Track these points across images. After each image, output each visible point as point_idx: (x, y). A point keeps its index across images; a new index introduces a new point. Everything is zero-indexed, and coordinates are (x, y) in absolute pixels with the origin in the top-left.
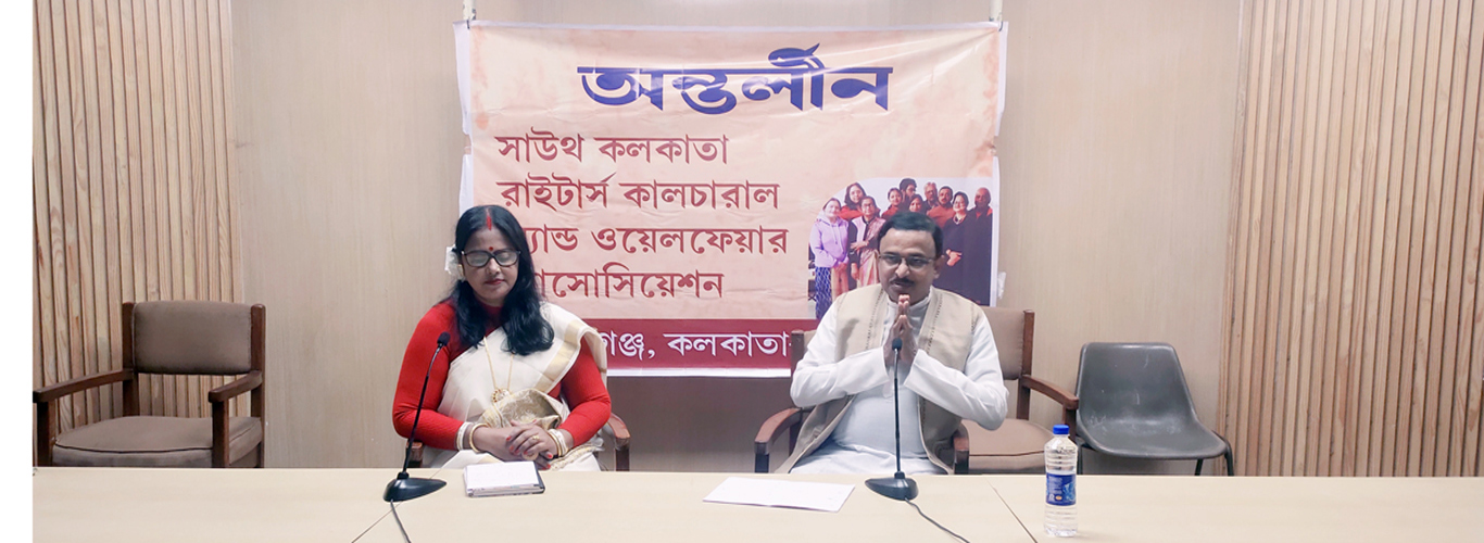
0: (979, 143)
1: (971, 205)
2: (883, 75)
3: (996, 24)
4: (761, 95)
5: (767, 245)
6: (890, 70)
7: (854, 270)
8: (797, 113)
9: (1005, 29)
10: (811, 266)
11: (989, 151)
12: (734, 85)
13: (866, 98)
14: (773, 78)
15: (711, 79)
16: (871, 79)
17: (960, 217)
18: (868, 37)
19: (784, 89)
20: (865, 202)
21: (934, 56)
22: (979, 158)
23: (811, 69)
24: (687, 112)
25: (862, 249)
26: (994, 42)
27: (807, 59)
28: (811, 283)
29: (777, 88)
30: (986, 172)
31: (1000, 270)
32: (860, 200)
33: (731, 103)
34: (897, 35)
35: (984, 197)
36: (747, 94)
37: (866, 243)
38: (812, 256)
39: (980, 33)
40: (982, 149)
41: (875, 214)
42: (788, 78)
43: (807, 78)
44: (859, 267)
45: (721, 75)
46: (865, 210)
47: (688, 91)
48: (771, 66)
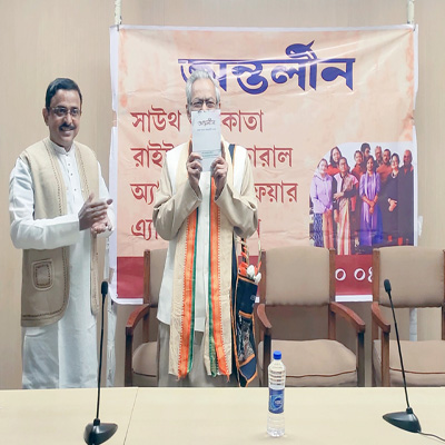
0: (405, 116)
1: (401, 164)
2: (349, 62)
3: (411, 26)
4: (281, 80)
5: (286, 196)
6: (354, 60)
7: (335, 216)
8: (303, 93)
9: (417, 30)
10: (311, 213)
11: (411, 121)
12: (266, 72)
13: (341, 80)
14: (288, 67)
15: (253, 67)
16: (342, 67)
17: (395, 173)
18: (341, 37)
19: (295, 75)
20: (342, 161)
21: (378, 49)
22: (405, 127)
23: (310, 59)
24: (240, 93)
25: (340, 198)
26: (411, 39)
27: (307, 53)
28: (311, 225)
29: (291, 73)
30: (409, 137)
31: (419, 215)
32: (339, 160)
33: (265, 87)
34: (357, 35)
35: (408, 157)
36: (274, 79)
37: (342, 194)
38: (311, 205)
39: (401, 33)
40: (406, 120)
41: (347, 172)
42: (296, 66)
43: (307, 66)
44: (338, 213)
45: (259, 65)
46: (341, 168)
47: (241, 76)
48: (287, 57)
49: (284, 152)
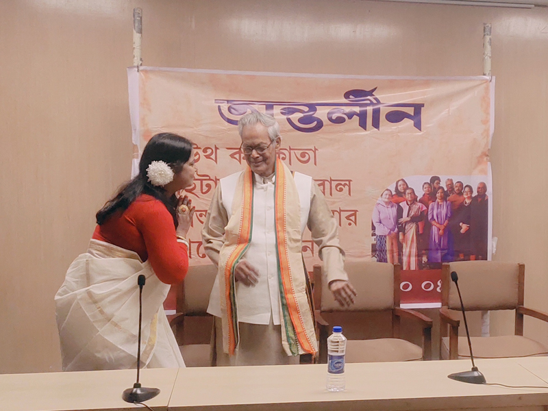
0: (479, 153)
1: (475, 194)
2: (418, 108)
3: (487, 77)
4: (340, 120)
5: (344, 220)
6: (423, 105)
7: (401, 237)
8: (364, 133)
9: (494, 80)
11: (485, 158)
12: (322, 113)
13: (408, 123)
14: (348, 109)
15: (306, 109)
16: (411, 111)
17: (468, 201)
18: (409, 85)
19: (355, 116)
20: (408, 191)
21: (450, 97)
22: (479, 163)
23: (372, 103)
24: (289, 131)
25: (406, 223)
26: (487, 89)
27: (369, 97)
28: (373, 245)
29: (350, 116)
30: (484, 172)
32: (405, 190)
33: (320, 125)
34: (427, 83)
35: (483, 188)
36: (330, 119)
37: (408, 219)
38: (373, 228)
39: (478, 83)
41: (414, 199)
42: (357, 109)
43: (370, 109)
44: (404, 234)
45: (312, 107)
46: (408, 197)
47: (290, 117)
48: (346, 101)
49: (343, 183)
